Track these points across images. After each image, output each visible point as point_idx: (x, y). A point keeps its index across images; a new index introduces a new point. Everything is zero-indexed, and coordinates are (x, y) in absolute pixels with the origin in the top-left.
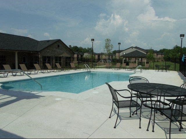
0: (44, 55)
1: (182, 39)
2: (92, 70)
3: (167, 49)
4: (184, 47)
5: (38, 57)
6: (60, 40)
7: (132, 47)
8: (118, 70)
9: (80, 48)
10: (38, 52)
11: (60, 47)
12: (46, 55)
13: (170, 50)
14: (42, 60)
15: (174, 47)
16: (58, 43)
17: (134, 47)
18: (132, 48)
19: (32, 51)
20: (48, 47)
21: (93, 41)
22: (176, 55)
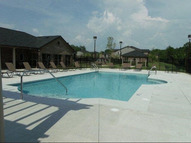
0: (44, 53)
1: (190, 40)
2: (101, 70)
3: (159, 50)
4: (177, 48)
5: (38, 55)
6: (60, 36)
7: (128, 46)
8: (125, 70)
9: (72, 45)
10: (38, 49)
11: (60, 44)
12: (46, 53)
13: (162, 51)
14: (41, 58)
15: (167, 48)
16: (59, 40)
17: (129, 47)
18: (128, 48)
19: (32, 48)
20: (48, 43)
21: (95, 39)
22: (181, 56)
